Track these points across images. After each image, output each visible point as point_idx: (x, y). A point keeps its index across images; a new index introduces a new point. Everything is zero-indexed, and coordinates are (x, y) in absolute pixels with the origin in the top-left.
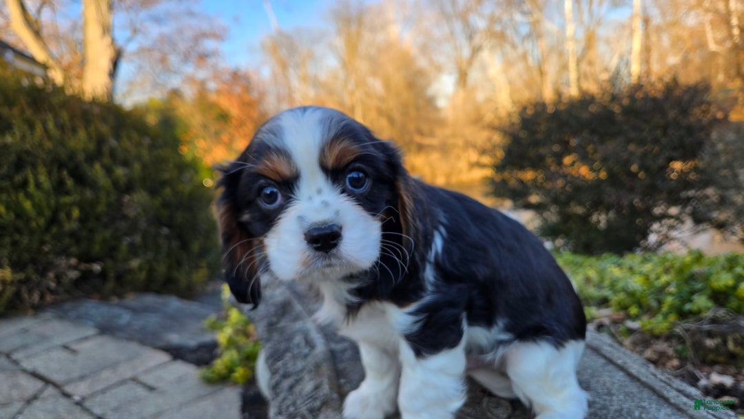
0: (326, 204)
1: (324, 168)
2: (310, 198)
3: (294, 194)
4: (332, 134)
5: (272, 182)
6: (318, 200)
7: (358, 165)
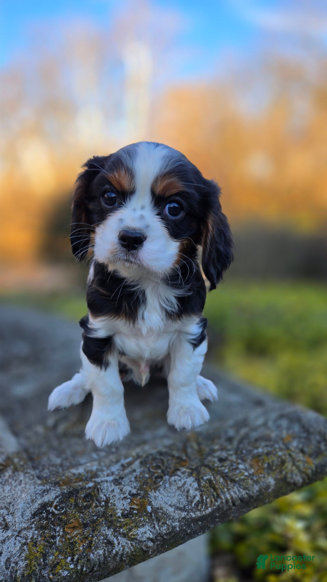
0: (142, 217)
1: (153, 192)
2: (135, 210)
3: (125, 203)
4: (167, 169)
5: (114, 190)
6: (139, 213)
7: (178, 198)
